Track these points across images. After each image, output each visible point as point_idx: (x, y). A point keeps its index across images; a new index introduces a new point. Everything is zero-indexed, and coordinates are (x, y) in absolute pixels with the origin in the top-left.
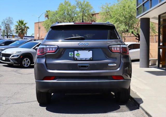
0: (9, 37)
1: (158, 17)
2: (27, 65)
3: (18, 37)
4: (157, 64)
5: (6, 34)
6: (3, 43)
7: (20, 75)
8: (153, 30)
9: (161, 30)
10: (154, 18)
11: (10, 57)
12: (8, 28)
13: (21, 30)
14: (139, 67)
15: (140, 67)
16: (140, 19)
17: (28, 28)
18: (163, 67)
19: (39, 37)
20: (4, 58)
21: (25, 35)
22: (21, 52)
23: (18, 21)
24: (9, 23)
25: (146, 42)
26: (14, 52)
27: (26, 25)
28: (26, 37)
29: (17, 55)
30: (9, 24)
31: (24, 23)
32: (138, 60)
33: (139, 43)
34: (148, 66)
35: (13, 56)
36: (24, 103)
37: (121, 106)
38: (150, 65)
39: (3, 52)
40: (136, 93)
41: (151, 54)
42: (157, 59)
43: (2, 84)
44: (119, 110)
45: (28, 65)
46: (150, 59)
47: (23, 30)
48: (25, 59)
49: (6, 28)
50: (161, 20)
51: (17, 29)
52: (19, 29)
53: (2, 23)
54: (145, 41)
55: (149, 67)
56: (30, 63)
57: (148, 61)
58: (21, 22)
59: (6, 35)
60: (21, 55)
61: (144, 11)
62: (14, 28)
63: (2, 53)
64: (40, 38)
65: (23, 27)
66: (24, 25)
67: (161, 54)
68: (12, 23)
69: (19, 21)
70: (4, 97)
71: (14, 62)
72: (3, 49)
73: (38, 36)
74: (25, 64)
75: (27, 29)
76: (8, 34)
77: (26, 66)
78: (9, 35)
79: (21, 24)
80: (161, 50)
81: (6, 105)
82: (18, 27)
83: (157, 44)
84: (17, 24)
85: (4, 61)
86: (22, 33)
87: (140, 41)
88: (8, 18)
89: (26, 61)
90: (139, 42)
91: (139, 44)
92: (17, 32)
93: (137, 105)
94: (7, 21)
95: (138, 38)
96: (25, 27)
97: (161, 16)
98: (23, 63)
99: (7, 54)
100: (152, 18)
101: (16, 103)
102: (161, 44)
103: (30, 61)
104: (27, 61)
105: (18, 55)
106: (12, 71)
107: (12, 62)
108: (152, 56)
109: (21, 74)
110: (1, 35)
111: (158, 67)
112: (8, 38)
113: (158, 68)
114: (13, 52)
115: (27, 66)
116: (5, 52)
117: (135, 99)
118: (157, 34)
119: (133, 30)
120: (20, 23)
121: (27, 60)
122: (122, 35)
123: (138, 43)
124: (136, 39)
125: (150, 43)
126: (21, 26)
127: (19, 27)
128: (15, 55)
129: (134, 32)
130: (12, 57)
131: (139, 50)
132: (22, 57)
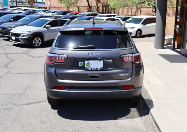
2: (38, 44)
4: (172, 43)
6: (12, 19)
11: (20, 37)
18: (179, 47)
20: (13, 38)
22: (31, 31)
26: (24, 32)
28: (36, 3)
29: (27, 35)
36: (35, 103)
38: (165, 43)
39: (13, 31)
40: (148, 91)
41: (167, 28)
42: (173, 37)
45: (39, 45)
46: (165, 38)
48: (36, 39)
56: (41, 42)
57: (163, 40)
60: (31, 34)
63: (11, 33)
70: (15, 94)
71: (25, 43)
72: (12, 26)
74: (35, 44)
77: (36, 45)
78: (18, 2)
85: (13, 40)
87: (156, 14)
89: (36, 40)
90: (155, 16)
98: (34, 43)
99: (17, 34)
103: (41, 41)
104: (38, 41)
105: (28, 35)
106: (22, 53)
107: (21, 42)
108: (168, 31)
109: (32, 57)
110: (10, 1)
114: (22, 32)
116: (15, 31)
119: (149, 2)
121: (37, 39)
122: (138, 6)
123: (154, 17)
124: (153, 11)
128: (25, 35)
129: (150, 5)
130: (22, 37)
131: (154, 24)
132: (33, 37)
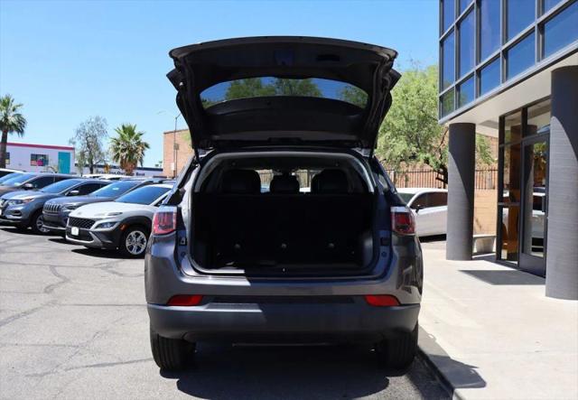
0: (94, 170)
1: (498, 121)
2: (139, 249)
3: (121, 170)
4: (494, 249)
5: (87, 163)
6: (76, 189)
7: (117, 277)
8: (485, 155)
9: (507, 155)
10: (488, 123)
11: (93, 228)
12: (92, 146)
13: (127, 152)
14: (444, 259)
15: (448, 258)
16: (447, 125)
17: (147, 146)
18: (510, 257)
19: (175, 172)
20: (75, 231)
21: (139, 165)
22: (121, 213)
23: (121, 128)
24: (96, 132)
25: (464, 191)
26: (103, 215)
27: (141, 137)
28: (140, 169)
29: (111, 223)
30: (95, 136)
31: (136, 132)
32: (442, 237)
33: (446, 190)
34: (469, 255)
35: (101, 225)
36: (116, 364)
37: (392, 379)
38: (475, 251)
39: (74, 214)
40: (435, 339)
41: (477, 221)
42: (495, 234)
43: (64, 305)
44: (385, 390)
45: (142, 250)
46: (474, 236)
47: (132, 152)
48: (133, 234)
49: (89, 146)
50: (507, 128)
51: (116, 150)
52: (123, 150)
53: (78, 132)
54: (462, 185)
55: (472, 259)
56: (145, 244)
57: (470, 240)
58: (129, 131)
59: (87, 166)
60: (122, 222)
61: (459, 105)
62: (110, 145)
63: (71, 218)
65: (133, 142)
66: (137, 138)
67: (506, 222)
68: (103, 132)
69: (123, 127)
70: (64, 346)
72: (75, 204)
73: (173, 169)
74: (131, 248)
75: (143, 149)
76: (92, 163)
77: (134, 252)
78: (95, 166)
79: (126, 135)
80: (506, 211)
81: (66, 370)
82: (119, 144)
83: (495, 192)
84: (118, 136)
85: (75, 237)
86: (129, 160)
87: (447, 186)
89: (134, 239)
90: (444, 188)
91: (446, 194)
92: (117, 157)
93: (437, 378)
94: (92, 128)
95: (442, 177)
96: (139, 143)
97: (506, 118)
98: (127, 244)
99: (85, 219)
100: (483, 124)
101: (94, 366)
102: (506, 194)
103: (145, 240)
104: (139, 239)
105: (113, 224)
106: (95, 266)
107: (96, 241)
108: (480, 227)
109: (121, 275)
110: (76, 165)
111: (498, 260)
112: (92, 173)
113: (496, 262)
114: (100, 215)
115: (137, 251)
116: (80, 213)
117: (431, 359)
118: (496, 166)
119: (428, 155)
120: (124, 132)
121: (138, 235)
122: (399, 167)
123: (442, 190)
124: (438, 178)
125: (477, 192)
126: (128, 140)
127: (121, 143)
128: (106, 223)
129: (431, 160)
130: (97, 227)
131: (444, 208)
132: (125, 229)
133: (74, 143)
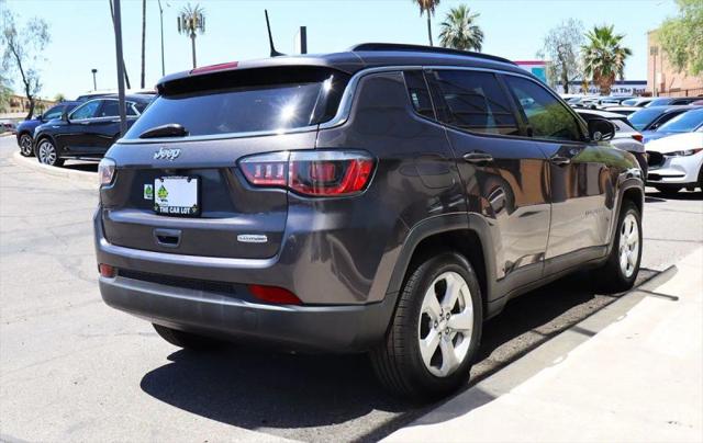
0: (570, 90)
3: (594, 88)
5: (559, 79)
12: (565, 56)
13: (601, 63)
17: (627, 52)
19: (663, 85)
21: (617, 78)
23: (593, 32)
24: (570, 40)
27: (619, 42)
28: (619, 83)
30: (568, 45)
31: (614, 34)
47: (608, 62)
49: (561, 58)
51: (588, 60)
52: (597, 60)
53: (547, 41)
58: (604, 34)
59: (560, 83)
64: (667, 89)
65: (609, 49)
66: (613, 44)
69: (596, 30)
75: (624, 57)
76: (566, 79)
78: (570, 83)
79: (600, 41)
82: (590, 53)
84: (589, 43)
86: (604, 72)
88: (566, 24)
92: (588, 70)
94: (565, 35)
96: (616, 50)
112: (567, 92)
120: (598, 37)
126: (602, 46)
127: (593, 51)
133: (543, 56)
